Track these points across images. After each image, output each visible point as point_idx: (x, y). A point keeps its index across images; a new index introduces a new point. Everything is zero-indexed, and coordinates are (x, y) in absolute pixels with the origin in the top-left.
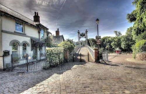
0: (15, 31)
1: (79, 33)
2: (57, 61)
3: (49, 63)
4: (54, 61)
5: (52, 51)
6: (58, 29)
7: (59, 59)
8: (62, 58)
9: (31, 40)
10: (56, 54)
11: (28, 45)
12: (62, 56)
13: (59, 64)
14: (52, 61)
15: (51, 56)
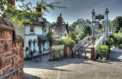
0: (30, 34)
1: (93, 13)
2: (58, 56)
3: (53, 57)
4: (56, 56)
5: (55, 48)
6: (61, 14)
7: (60, 54)
8: (62, 54)
9: (38, 37)
10: (57, 51)
11: (36, 42)
12: (62, 52)
13: (59, 58)
14: (55, 56)
15: (54, 52)
